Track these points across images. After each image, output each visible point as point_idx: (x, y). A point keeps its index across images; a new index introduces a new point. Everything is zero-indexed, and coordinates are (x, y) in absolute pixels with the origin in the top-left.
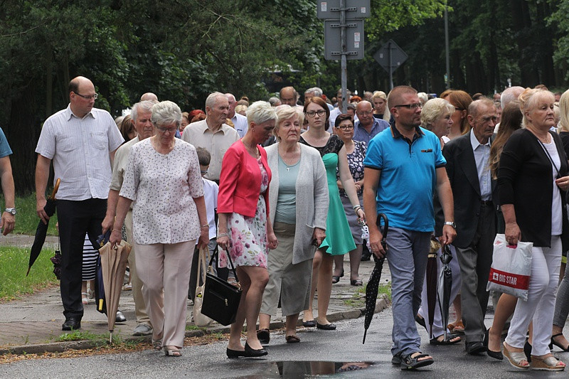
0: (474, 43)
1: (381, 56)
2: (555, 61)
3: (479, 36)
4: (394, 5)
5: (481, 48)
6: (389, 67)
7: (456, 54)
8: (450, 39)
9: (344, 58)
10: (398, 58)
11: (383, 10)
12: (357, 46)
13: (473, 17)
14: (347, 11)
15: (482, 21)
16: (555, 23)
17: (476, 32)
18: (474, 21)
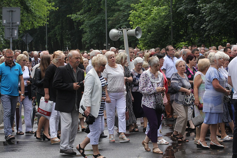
0: (56, 35)
1: (24, 38)
2: (82, 41)
3: (57, 32)
4: (29, 21)
5: (58, 36)
6: (27, 42)
7: (49, 38)
8: (48, 33)
9: (11, 39)
10: (30, 39)
11: (25, 23)
12: (16, 35)
13: (55, 26)
14: (12, 23)
15: (58, 28)
16: (82, 29)
17: (56, 31)
18: (56, 27)
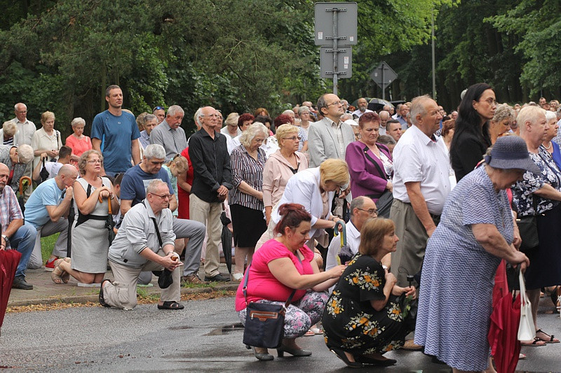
0: (456, 65)
1: (376, 75)
2: (521, 81)
3: (461, 60)
5: (461, 69)
6: (382, 84)
7: (441, 74)
8: (436, 62)
9: (335, 76)
10: (389, 77)
11: (378, 38)
12: (346, 67)
13: (456, 44)
14: (338, 40)
15: (462, 48)
16: (521, 51)
17: (458, 56)
18: (456, 47)
